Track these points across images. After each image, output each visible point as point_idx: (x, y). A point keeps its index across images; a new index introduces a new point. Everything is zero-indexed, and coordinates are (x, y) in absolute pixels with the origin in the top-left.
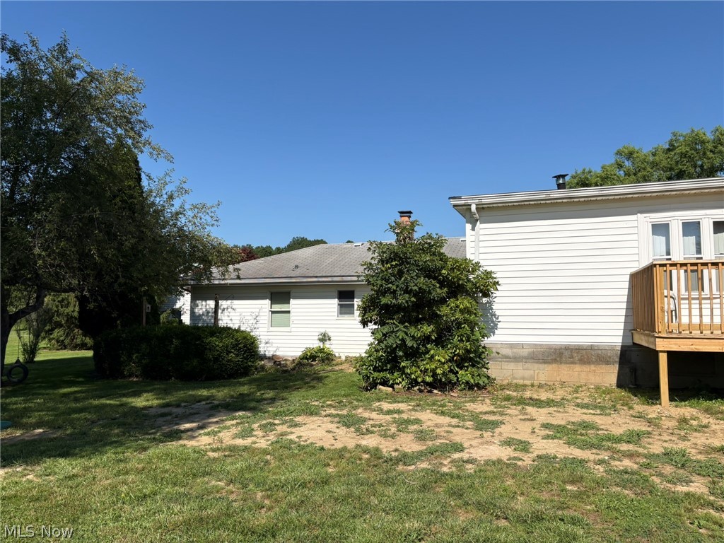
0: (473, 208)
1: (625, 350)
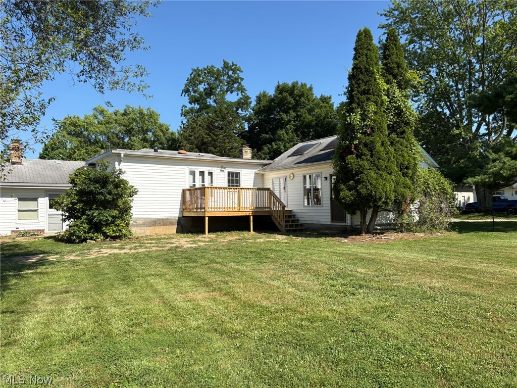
0: (122, 155)
1: (179, 219)
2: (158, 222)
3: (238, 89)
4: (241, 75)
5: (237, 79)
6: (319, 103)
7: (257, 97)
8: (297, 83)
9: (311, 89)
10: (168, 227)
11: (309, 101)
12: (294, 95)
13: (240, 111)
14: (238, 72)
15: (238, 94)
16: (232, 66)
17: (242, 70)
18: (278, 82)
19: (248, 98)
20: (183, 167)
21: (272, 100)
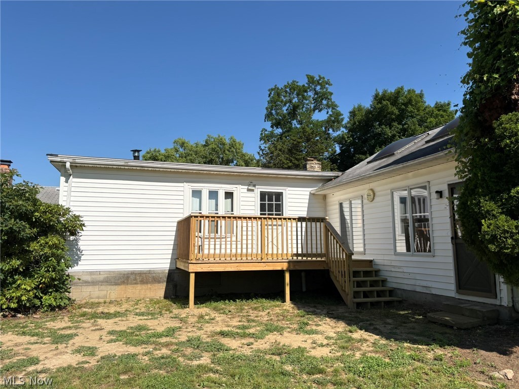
0: (68, 165)
1: (171, 272)
2: (132, 277)
3: (328, 106)
4: (330, 89)
5: (324, 94)
6: (433, 111)
7: (350, 113)
8: (402, 88)
9: (421, 96)
10: (149, 286)
11: (418, 110)
12: (398, 104)
13: (331, 131)
14: (327, 86)
15: (328, 112)
16: (320, 80)
17: (331, 82)
18: (376, 90)
19: (339, 114)
20: (181, 184)
21: (369, 112)
